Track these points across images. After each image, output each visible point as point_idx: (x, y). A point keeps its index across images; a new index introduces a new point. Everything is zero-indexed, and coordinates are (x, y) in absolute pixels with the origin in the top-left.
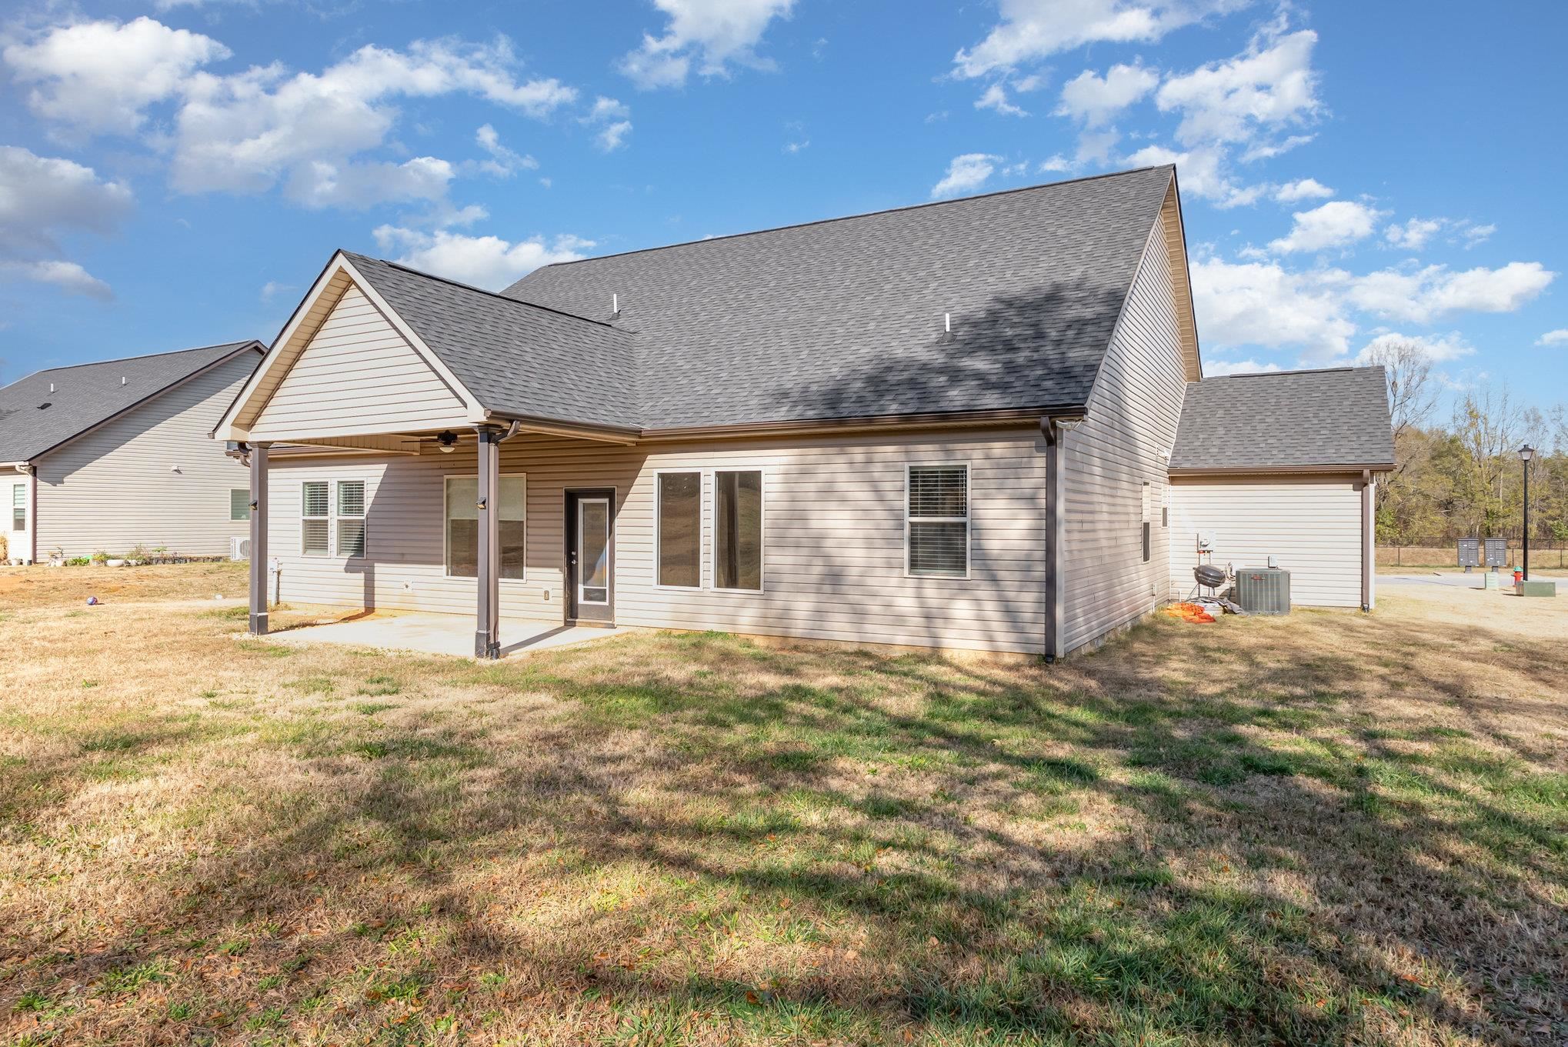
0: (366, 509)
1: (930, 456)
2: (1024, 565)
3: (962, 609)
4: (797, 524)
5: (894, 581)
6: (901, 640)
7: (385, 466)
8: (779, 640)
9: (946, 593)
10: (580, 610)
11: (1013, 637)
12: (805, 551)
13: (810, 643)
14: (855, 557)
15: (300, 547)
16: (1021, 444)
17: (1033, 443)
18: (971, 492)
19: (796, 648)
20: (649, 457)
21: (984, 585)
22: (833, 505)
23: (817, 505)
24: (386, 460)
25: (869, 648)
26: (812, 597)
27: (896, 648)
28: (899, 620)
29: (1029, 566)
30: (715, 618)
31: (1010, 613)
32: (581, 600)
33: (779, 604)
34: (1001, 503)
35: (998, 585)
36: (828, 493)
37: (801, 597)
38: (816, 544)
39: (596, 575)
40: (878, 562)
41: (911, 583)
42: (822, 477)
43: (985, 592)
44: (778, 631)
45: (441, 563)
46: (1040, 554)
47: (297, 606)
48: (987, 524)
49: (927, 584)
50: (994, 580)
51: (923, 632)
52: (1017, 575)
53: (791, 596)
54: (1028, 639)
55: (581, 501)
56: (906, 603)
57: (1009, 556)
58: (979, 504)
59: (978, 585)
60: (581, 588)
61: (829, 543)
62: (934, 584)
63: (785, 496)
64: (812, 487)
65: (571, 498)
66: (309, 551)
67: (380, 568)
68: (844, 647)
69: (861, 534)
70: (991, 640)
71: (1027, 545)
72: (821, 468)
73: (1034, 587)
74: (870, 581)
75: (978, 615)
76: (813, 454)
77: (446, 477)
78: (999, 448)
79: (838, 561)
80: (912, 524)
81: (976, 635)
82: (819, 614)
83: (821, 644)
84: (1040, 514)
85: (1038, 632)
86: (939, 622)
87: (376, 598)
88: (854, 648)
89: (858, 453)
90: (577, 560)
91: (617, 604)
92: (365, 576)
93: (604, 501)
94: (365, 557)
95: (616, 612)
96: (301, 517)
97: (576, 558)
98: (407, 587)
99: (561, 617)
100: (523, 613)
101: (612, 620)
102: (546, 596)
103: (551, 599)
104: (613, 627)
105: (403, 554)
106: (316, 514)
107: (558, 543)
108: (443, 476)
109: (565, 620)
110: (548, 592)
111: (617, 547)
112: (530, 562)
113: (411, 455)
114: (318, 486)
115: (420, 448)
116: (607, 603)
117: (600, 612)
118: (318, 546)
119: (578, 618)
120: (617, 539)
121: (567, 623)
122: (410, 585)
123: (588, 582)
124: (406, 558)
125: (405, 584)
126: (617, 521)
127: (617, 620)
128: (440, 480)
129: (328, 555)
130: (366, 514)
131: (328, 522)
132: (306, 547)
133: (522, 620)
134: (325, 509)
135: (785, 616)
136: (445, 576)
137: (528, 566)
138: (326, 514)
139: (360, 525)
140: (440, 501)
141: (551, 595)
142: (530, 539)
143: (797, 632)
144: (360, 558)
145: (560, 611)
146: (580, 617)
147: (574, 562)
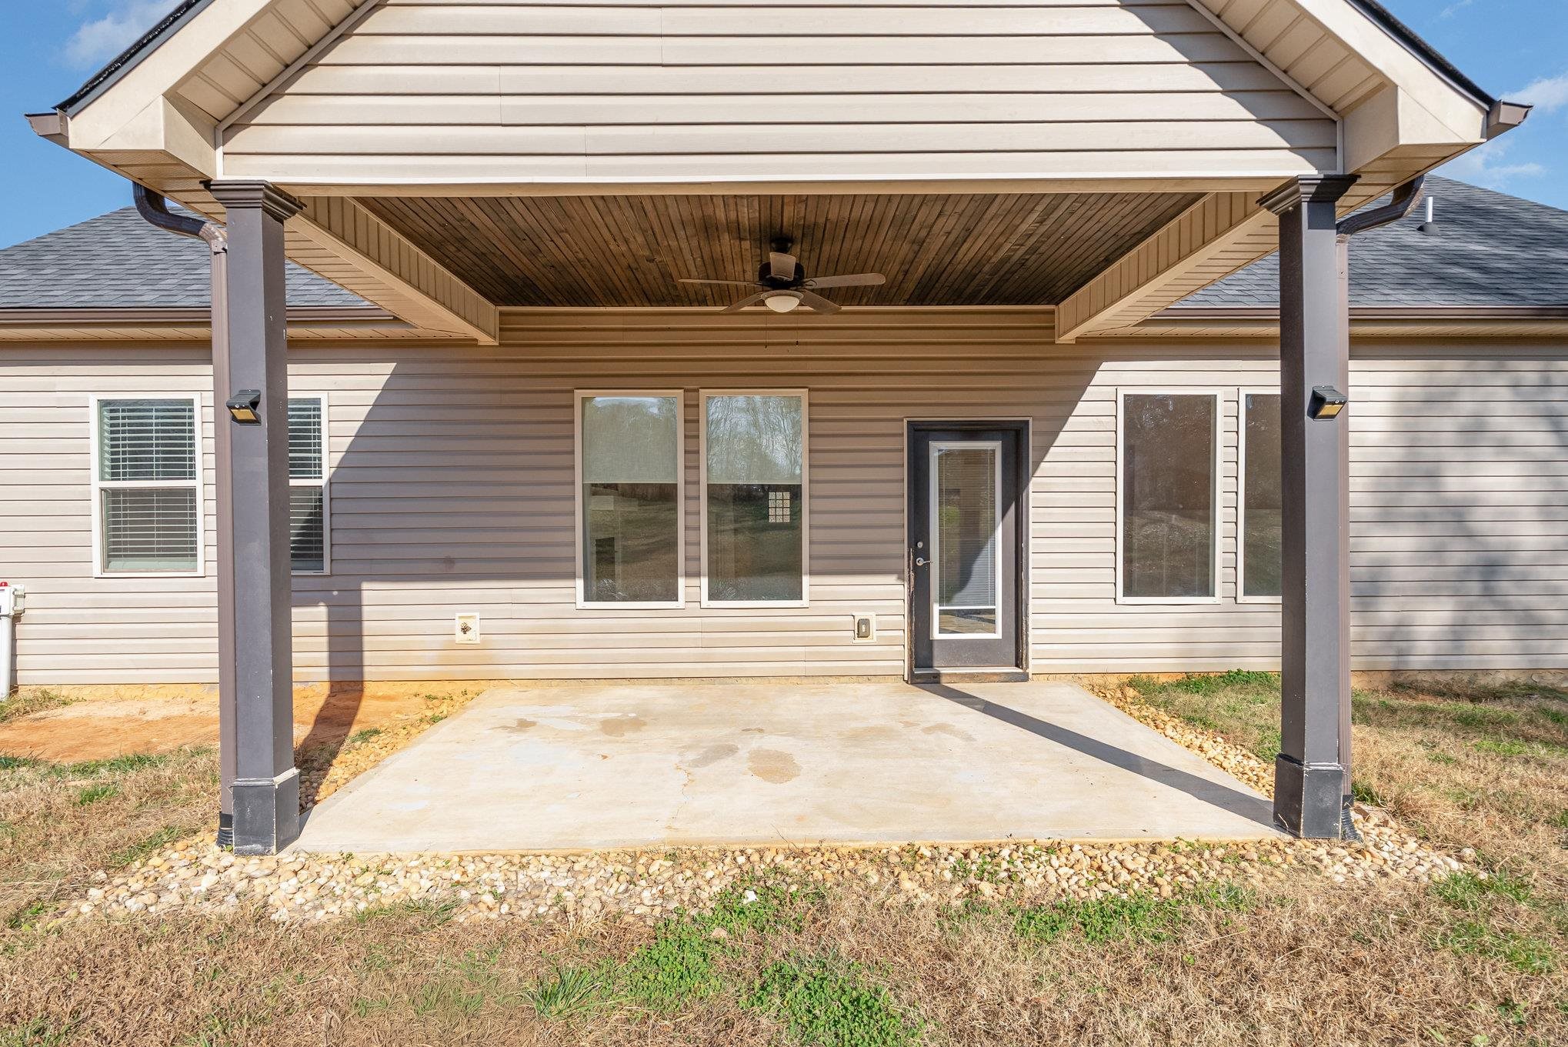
0: (329, 462)
4: (1422, 484)
7: (390, 367)
8: (1389, 673)
10: (937, 652)
12: (1435, 530)
15: (96, 553)
19: (1414, 687)
20: (1105, 365)
22: (1487, 453)
23: (1459, 454)
24: (389, 353)
25: (1549, 680)
26: (1449, 603)
32: (938, 633)
33: (1388, 617)
36: (1474, 433)
37: (1430, 603)
38: (1457, 516)
39: (970, 584)
42: (1467, 408)
44: (1386, 662)
45: (572, 576)
47: (86, 693)
53: (1410, 604)
55: (937, 448)
60: (936, 610)
61: (1479, 513)
64: (1448, 424)
65: (920, 434)
66: (115, 563)
67: (372, 593)
69: (1535, 498)
72: (1466, 394)
74: (1547, 572)
76: (1451, 369)
77: (579, 394)
79: (1494, 542)
82: (1458, 634)
87: (368, 657)
90: (927, 557)
91: (1033, 635)
92: (330, 614)
93: (995, 446)
94: (327, 570)
95: (1032, 650)
96: (96, 483)
97: (925, 553)
98: (465, 630)
99: (902, 666)
100: (799, 667)
101: (1017, 666)
102: (862, 629)
103: (874, 634)
104: (1025, 678)
105: (450, 561)
106: (148, 475)
107: (891, 527)
108: (572, 391)
109: (912, 674)
110: (866, 622)
111: (1033, 529)
112: (819, 565)
113: (472, 343)
114: (151, 410)
115: (501, 329)
116: (998, 635)
117: (981, 653)
118: (159, 549)
119: (931, 667)
120: (1033, 514)
121: (914, 680)
122: (475, 625)
123: (958, 597)
124: (458, 568)
125: (458, 625)
126: (1033, 484)
127: (1033, 665)
128: (562, 399)
129: (195, 569)
130: (327, 473)
131: (192, 492)
132: (114, 551)
133: (795, 680)
134: (180, 462)
135: (1399, 636)
136: (581, 603)
137: (811, 573)
138: (182, 475)
139: (310, 500)
140: (561, 445)
141: (873, 626)
142: (820, 519)
143: (1416, 662)
144: (311, 573)
145: (898, 658)
146: (935, 664)
147: (921, 562)
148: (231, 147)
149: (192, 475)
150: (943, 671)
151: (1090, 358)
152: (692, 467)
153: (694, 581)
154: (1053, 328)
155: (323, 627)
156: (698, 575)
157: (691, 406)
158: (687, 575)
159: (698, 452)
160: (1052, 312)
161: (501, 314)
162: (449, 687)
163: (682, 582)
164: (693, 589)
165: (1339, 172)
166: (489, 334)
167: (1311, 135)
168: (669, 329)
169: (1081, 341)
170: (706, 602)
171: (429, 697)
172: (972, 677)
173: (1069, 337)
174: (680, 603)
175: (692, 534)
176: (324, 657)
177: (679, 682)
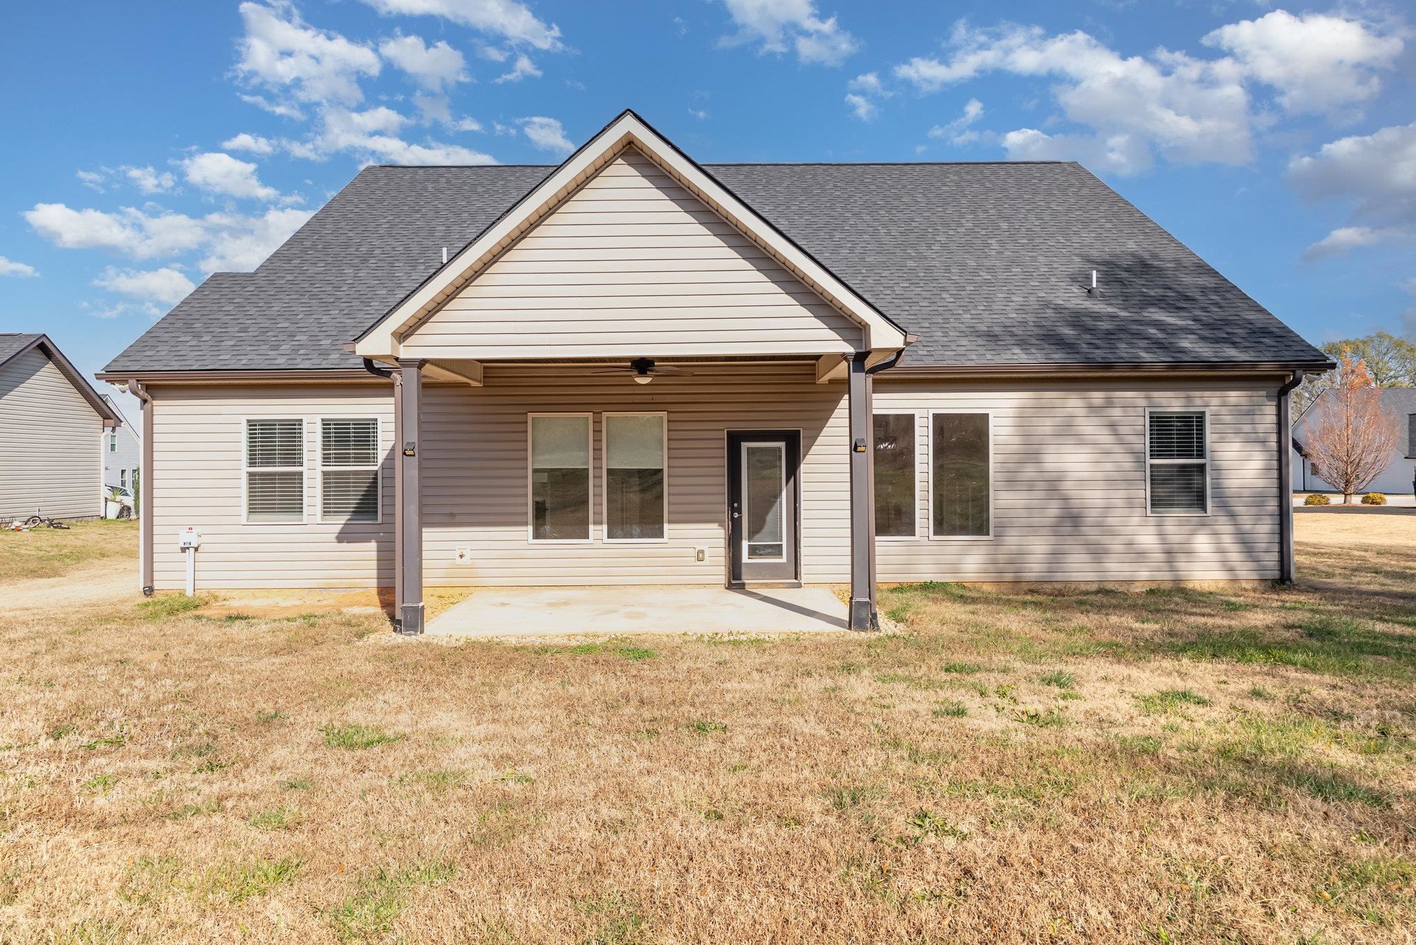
0: (382, 455)
1: (1172, 402)
2: (1258, 500)
3: (1202, 542)
4: (1030, 467)
5: (1136, 520)
6: (1144, 575)
8: (1010, 585)
9: (1185, 529)
10: (744, 570)
11: (1251, 565)
12: (1039, 494)
13: (1045, 586)
14: (1094, 498)
15: (244, 510)
16: (1255, 393)
17: (1264, 393)
18: (1209, 437)
19: (1032, 591)
21: (1223, 519)
22: (1071, 448)
23: (1054, 449)
25: (1110, 586)
26: (1047, 540)
27: (1137, 584)
28: (1140, 555)
29: (1264, 501)
30: (933, 568)
31: (1246, 543)
32: (745, 558)
33: (1011, 548)
34: (1236, 446)
35: (1235, 520)
37: (1037, 540)
38: (1053, 485)
39: (766, 529)
40: (1119, 503)
41: (1152, 521)
43: (1225, 527)
44: (1009, 577)
45: (526, 524)
46: (1275, 491)
48: (1224, 464)
49: (1168, 521)
50: (1232, 515)
51: (1164, 566)
52: (1253, 510)
53: (1024, 540)
54: (1264, 566)
55: (745, 445)
56: (1147, 539)
57: (1246, 492)
58: (1217, 446)
59: (1216, 521)
60: (745, 544)
61: (1067, 485)
62: (1176, 520)
63: (1017, 440)
65: (735, 440)
66: (254, 516)
68: (1083, 587)
69: (1101, 476)
70: (1231, 570)
71: (1261, 483)
73: (1268, 520)
74: (1110, 521)
75: (1217, 548)
77: (530, 415)
78: (1235, 396)
79: (1077, 503)
80: (1152, 466)
81: (1217, 565)
82: (1056, 556)
83: (1058, 586)
84: (1272, 456)
85: (1271, 559)
86: (1181, 557)
88: (1094, 587)
89: (1097, 397)
90: (740, 513)
91: (804, 560)
92: (378, 547)
93: (782, 445)
94: (380, 520)
95: (804, 569)
96: (245, 469)
97: (739, 510)
98: (461, 556)
99: (723, 579)
100: (663, 580)
101: (796, 578)
102: (700, 556)
103: (707, 560)
104: (799, 586)
105: (452, 515)
106: (273, 464)
107: (718, 494)
108: (526, 414)
109: (730, 583)
110: (702, 552)
111: (803, 496)
112: (674, 517)
113: (467, 385)
114: (275, 425)
115: (484, 377)
116: (784, 560)
117: (775, 571)
118: (278, 508)
119: (740, 579)
120: (803, 486)
121: (730, 587)
122: (468, 554)
123: (758, 536)
124: (458, 519)
125: (458, 553)
126: (803, 467)
127: (804, 578)
128: (521, 418)
129: (302, 520)
130: (380, 461)
131: (301, 474)
132: (252, 510)
133: (660, 587)
134: (293, 455)
135: (1017, 558)
136: (531, 540)
137: (670, 522)
138: (294, 464)
139: (369, 479)
140: (520, 445)
141: (707, 554)
142: (674, 490)
143: (1031, 576)
144: (371, 522)
145: (720, 572)
146: (743, 577)
147: (736, 515)
148: (405, 343)
149: (301, 464)
150: (746, 581)
151: (837, 392)
152: (597, 458)
153: (598, 527)
154: (815, 374)
155: (374, 555)
156: (601, 523)
157: (597, 422)
158: (595, 523)
159: (601, 449)
160: (814, 365)
161: (485, 368)
162: (451, 591)
163: (591, 527)
164: (598, 532)
165: (864, 351)
166: (478, 381)
167: (850, 335)
168: (584, 376)
169: (831, 381)
170: (606, 540)
171: (440, 597)
172: (767, 585)
173: (825, 379)
174: (590, 540)
175: (598, 498)
176: (374, 573)
177: (590, 588)
